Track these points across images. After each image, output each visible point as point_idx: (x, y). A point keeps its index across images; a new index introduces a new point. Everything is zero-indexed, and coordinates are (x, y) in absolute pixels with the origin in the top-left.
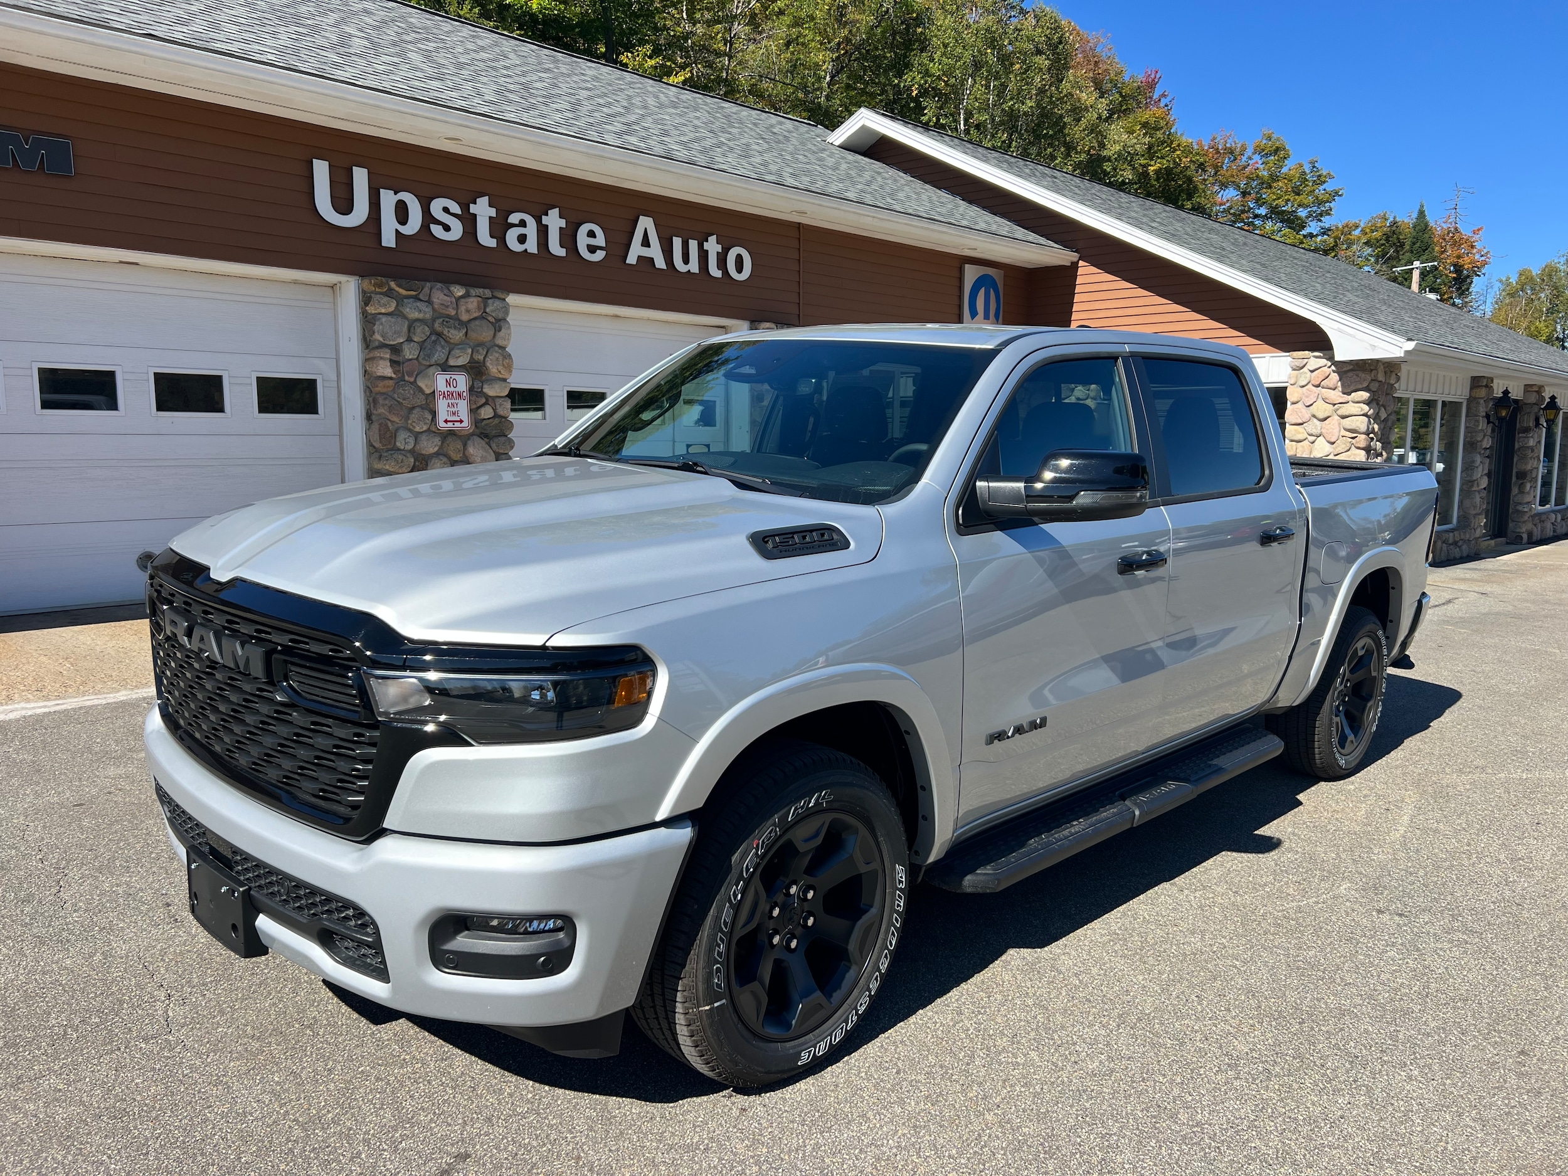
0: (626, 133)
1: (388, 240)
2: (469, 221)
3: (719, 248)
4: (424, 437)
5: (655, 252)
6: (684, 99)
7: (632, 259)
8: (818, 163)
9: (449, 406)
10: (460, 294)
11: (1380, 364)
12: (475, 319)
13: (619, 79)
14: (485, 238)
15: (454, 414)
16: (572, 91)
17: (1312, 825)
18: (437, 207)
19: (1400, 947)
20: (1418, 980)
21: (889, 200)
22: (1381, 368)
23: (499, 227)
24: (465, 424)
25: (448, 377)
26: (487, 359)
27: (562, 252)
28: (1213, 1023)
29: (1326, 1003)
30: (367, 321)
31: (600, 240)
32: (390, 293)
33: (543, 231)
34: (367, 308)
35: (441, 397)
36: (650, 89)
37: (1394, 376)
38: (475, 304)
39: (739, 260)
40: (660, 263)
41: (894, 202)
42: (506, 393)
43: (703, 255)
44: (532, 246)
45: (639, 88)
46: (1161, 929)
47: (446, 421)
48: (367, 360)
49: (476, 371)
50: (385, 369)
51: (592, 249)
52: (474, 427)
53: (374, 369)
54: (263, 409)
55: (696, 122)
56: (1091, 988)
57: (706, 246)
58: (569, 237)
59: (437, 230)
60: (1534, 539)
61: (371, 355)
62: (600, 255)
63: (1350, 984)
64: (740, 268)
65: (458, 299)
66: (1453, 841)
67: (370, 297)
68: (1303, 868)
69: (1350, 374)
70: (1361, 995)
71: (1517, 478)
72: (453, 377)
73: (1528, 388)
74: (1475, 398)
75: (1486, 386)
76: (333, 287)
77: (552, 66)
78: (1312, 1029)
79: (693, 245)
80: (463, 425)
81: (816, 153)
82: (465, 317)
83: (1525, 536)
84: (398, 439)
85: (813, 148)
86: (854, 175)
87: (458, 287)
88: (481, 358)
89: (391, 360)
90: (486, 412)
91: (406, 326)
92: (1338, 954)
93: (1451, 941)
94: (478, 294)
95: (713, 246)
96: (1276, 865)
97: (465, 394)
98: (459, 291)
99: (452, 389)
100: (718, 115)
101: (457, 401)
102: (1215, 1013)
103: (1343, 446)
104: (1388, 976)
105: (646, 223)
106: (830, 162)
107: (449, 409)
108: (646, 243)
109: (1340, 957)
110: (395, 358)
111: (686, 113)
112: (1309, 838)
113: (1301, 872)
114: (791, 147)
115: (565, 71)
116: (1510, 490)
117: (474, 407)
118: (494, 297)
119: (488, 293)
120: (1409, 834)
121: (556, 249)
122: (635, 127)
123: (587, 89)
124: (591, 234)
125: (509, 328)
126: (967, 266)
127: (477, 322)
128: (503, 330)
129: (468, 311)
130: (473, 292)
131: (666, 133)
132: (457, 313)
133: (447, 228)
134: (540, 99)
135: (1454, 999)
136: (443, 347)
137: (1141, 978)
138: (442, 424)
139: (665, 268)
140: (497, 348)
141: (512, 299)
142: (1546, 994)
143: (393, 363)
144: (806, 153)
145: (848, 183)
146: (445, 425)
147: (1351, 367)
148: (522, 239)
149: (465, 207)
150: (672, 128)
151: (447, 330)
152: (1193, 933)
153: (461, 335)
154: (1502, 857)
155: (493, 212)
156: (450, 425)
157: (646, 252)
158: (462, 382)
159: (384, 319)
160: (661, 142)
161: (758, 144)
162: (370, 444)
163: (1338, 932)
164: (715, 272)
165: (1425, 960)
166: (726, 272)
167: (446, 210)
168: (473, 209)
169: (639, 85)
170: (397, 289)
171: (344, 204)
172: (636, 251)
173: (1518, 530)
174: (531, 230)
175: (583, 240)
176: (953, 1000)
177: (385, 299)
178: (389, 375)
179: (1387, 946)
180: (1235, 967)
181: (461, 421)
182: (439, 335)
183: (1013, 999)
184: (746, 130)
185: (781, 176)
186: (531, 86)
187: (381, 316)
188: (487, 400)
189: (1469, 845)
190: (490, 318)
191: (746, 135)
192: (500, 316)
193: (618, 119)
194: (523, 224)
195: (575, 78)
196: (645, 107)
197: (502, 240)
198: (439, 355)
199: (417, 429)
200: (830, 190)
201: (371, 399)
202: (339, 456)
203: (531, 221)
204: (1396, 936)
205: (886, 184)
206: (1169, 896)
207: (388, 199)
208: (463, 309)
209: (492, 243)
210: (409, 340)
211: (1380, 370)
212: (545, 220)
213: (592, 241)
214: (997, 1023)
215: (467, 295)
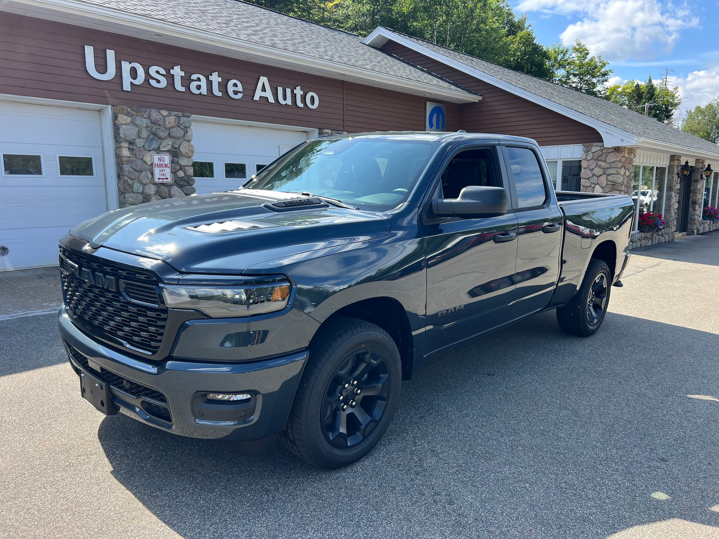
0: (253, 35)
1: (127, 87)
2: (170, 78)
3: (302, 93)
4: (147, 186)
5: (269, 94)
6: (291, 22)
7: (256, 98)
8: (355, 52)
9: (160, 171)
10: (165, 114)
11: (626, 149)
12: (174, 127)
13: (258, 11)
14: (179, 86)
15: (163, 175)
16: (229, 15)
17: (579, 393)
18: (153, 70)
19: (621, 472)
20: (629, 495)
21: (388, 70)
22: (626, 151)
23: (186, 81)
24: (169, 180)
25: (160, 156)
26: (180, 147)
27: (220, 94)
28: (508, 530)
29: (575, 513)
30: (116, 128)
31: (240, 88)
32: (128, 114)
33: (210, 83)
34: (116, 122)
35: (156, 166)
36: (274, 16)
37: (633, 154)
38: (173, 119)
39: (312, 98)
40: (271, 100)
41: (391, 71)
42: (191, 164)
43: (294, 96)
44: (204, 90)
45: (268, 16)
46: (487, 463)
47: (159, 179)
48: (117, 148)
49: (175, 153)
50: (125, 153)
51: (236, 93)
52: (174, 181)
53: (120, 153)
54: (63, 172)
55: (294, 32)
56: (439, 506)
57: (295, 92)
58: (223, 87)
59: (153, 83)
60: (700, 232)
61: (119, 146)
62: (240, 96)
63: (590, 498)
64: (313, 103)
65: (164, 117)
66: (654, 401)
67: (117, 116)
68: (571, 420)
69: (612, 154)
70: (596, 507)
71: (692, 204)
72: (162, 156)
73: (697, 161)
74: (672, 166)
75: (678, 160)
76: (99, 111)
77: (223, 4)
78: (565, 532)
79: (288, 91)
80: (168, 180)
81: (355, 48)
82: (168, 126)
83: (695, 231)
84: (134, 188)
85: (355, 46)
86: (372, 58)
87: (164, 111)
88: (177, 146)
89: (129, 148)
90: (181, 174)
91: (136, 130)
92: (585, 478)
93: (649, 467)
94: (175, 115)
95: (299, 92)
96: (557, 418)
97: (169, 165)
98: (165, 113)
99: (162, 163)
100: (307, 29)
101: (165, 169)
102: (510, 522)
103: (608, 189)
104: (613, 492)
105: (263, 80)
106: (361, 52)
107: (160, 172)
108: (264, 89)
109: (586, 479)
110: (131, 147)
111: (290, 27)
112: (577, 401)
113: (570, 423)
114: (342, 45)
115: (229, 6)
116: (688, 209)
117: (174, 171)
118: (184, 116)
119: (180, 114)
120: (630, 397)
121: (216, 92)
122: (259, 32)
123: (238, 15)
124: (235, 85)
125: (192, 131)
126: (428, 103)
127: (175, 129)
128: (188, 133)
129: (169, 123)
130: (173, 113)
131: (275, 36)
132: (164, 124)
133: (158, 82)
134: (209, 18)
135: (649, 508)
136: (157, 141)
137: (470, 497)
138: (157, 180)
139: (274, 102)
140: (185, 142)
141: (194, 116)
142: (702, 502)
143: (131, 150)
144: (350, 48)
145: (368, 62)
146: (158, 181)
147: (612, 150)
148: (199, 87)
149: (168, 71)
150: (280, 34)
151: (158, 132)
152: (505, 464)
153: (166, 135)
154: (680, 410)
155: (182, 74)
156: (161, 180)
157: (264, 94)
158: (167, 159)
159: (124, 127)
160: (272, 40)
161: (324, 43)
162: (119, 190)
163: (587, 462)
164: (300, 104)
165: (634, 481)
166: (305, 104)
167: (158, 72)
168: (172, 72)
169: (269, 15)
170: (131, 112)
171: (102, 68)
172: (258, 94)
173: (692, 228)
174: (203, 83)
175: (231, 89)
176: (356, 516)
177: (125, 117)
178: (128, 155)
179: (613, 471)
180: (526, 488)
181: (167, 179)
182: (155, 135)
183: (392, 515)
184: (320, 36)
185: (333, 57)
186: (207, 12)
187: (123, 126)
188: (181, 168)
189: (662, 403)
190: (182, 127)
191: (319, 39)
192: (187, 125)
193: (251, 28)
194: (199, 80)
195: (234, 10)
196: (268, 24)
197: (188, 88)
198: (155, 145)
199: (144, 182)
200: (357, 64)
201: (119, 168)
202: (105, 197)
203: (203, 78)
204: (619, 464)
205: (388, 62)
206: (495, 440)
207: (126, 66)
208: (167, 122)
209: (183, 89)
210: (139, 137)
211: (626, 152)
212: (211, 78)
213: (236, 89)
214: (378, 533)
215: (170, 115)
